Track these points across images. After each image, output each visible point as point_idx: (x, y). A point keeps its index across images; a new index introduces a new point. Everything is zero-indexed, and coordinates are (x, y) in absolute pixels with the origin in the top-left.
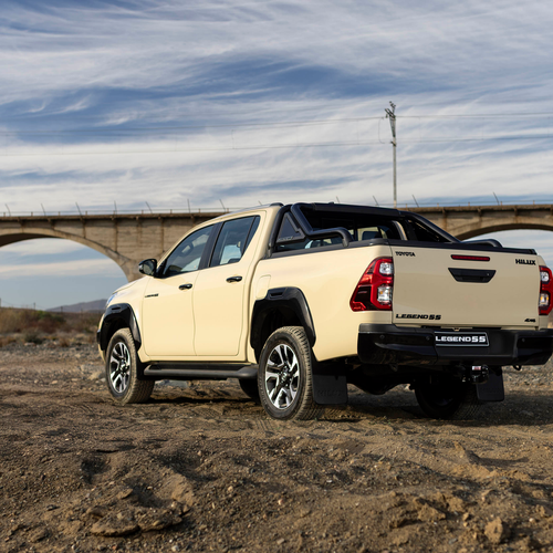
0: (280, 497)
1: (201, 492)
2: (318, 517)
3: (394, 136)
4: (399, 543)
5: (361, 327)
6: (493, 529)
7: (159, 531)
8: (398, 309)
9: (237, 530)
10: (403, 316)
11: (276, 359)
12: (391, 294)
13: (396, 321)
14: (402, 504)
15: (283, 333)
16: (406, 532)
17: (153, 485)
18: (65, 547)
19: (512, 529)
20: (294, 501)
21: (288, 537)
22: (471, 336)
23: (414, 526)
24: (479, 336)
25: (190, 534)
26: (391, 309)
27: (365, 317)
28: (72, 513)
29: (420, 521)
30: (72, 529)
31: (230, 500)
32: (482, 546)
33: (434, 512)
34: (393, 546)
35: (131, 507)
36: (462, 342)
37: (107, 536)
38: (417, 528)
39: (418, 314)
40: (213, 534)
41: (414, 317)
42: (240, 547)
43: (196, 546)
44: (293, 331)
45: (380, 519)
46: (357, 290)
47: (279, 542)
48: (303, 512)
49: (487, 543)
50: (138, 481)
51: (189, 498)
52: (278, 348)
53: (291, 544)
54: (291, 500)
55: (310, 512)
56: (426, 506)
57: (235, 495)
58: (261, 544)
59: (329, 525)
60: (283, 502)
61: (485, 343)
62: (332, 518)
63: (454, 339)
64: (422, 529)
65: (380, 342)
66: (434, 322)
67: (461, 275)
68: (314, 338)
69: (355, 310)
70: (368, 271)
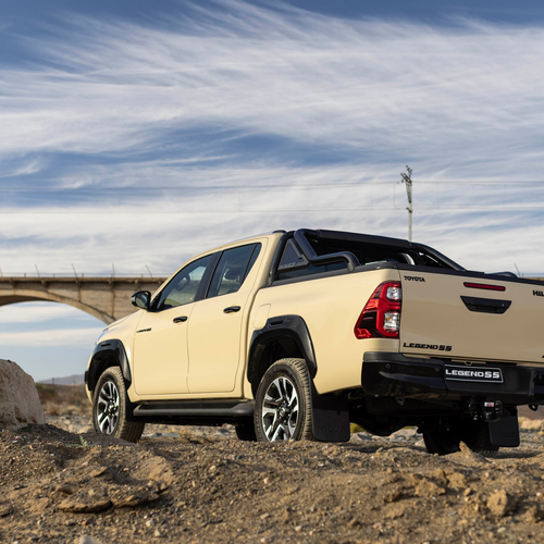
0: (266, 476)
1: (181, 471)
2: (306, 493)
3: (410, 202)
4: (393, 516)
5: (366, 355)
6: (497, 501)
7: (133, 507)
8: (406, 337)
9: (218, 507)
10: (411, 345)
11: (274, 393)
12: (398, 321)
13: (403, 350)
14: (398, 480)
15: (282, 364)
16: (402, 506)
17: (129, 467)
18: (31, 522)
19: (518, 503)
20: (281, 479)
21: (273, 513)
22: (484, 371)
23: (411, 501)
24: (492, 371)
25: (167, 510)
26: (397, 337)
27: (370, 345)
28: (40, 491)
29: (417, 496)
30: (39, 506)
31: (211, 479)
32: (484, 517)
33: (432, 486)
34: (386, 519)
35: (104, 485)
36: (474, 377)
37: (77, 512)
38: (414, 502)
39: (427, 343)
40: (192, 510)
41: (423, 346)
42: (221, 521)
43: (173, 521)
44: (294, 364)
45: (374, 495)
46: (362, 316)
47: (263, 517)
48: (290, 490)
49: (489, 515)
50: (114, 462)
51: (168, 477)
52: (276, 382)
53: (276, 519)
54: (278, 479)
55: (298, 489)
56: (424, 480)
57: (218, 474)
58: (243, 519)
59: (318, 500)
60: (269, 481)
61: (500, 379)
62: (322, 494)
63: (466, 374)
64: (419, 503)
65: (386, 371)
66: (444, 353)
67: (474, 305)
68: (316, 369)
69: (359, 338)
70: (375, 296)
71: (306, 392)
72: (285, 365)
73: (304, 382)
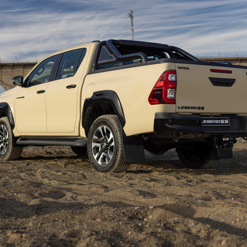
5: (156, 115)
8: (179, 103)
10: (182, 108)
11: (98, 134)
12: (175, 93)
13: (178, 110)
15: (103, 119)
22: (220, 119)
24: (225, 119)
26: (174, 103)
36: (215, 124)
39: (191, 106)
44: (110, 118)
52: (100, 128)
61: (228, 123)
63: (211, 122)
65: (169, 124)
66: (200, 111)
67: (216, 82)
68: (125, 122)
69: (151, 104)
70: (160, 80)
71: (119, 135)
72: (105, 119)
73: (117, 129)
